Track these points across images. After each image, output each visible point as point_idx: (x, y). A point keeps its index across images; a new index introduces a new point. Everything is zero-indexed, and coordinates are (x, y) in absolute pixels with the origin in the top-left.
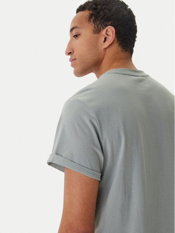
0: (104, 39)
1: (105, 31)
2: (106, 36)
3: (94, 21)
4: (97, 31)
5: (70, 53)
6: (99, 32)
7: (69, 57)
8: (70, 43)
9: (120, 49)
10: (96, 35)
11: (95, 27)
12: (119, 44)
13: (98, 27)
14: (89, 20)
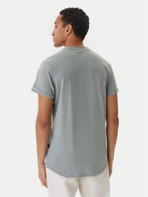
0: (67, 31)
1: (68, 26)
2: (68, 29)
3: (64, 21)
4: (64, 26)
5: (53, 35)
6: (65, 27)
7: (53, 36)
8: (54, 30)
9: (74, 36)
10: (63, 28)
11: (63, 24)
12: (74, 34)
13: (65, 24)
14: (62, 20)
